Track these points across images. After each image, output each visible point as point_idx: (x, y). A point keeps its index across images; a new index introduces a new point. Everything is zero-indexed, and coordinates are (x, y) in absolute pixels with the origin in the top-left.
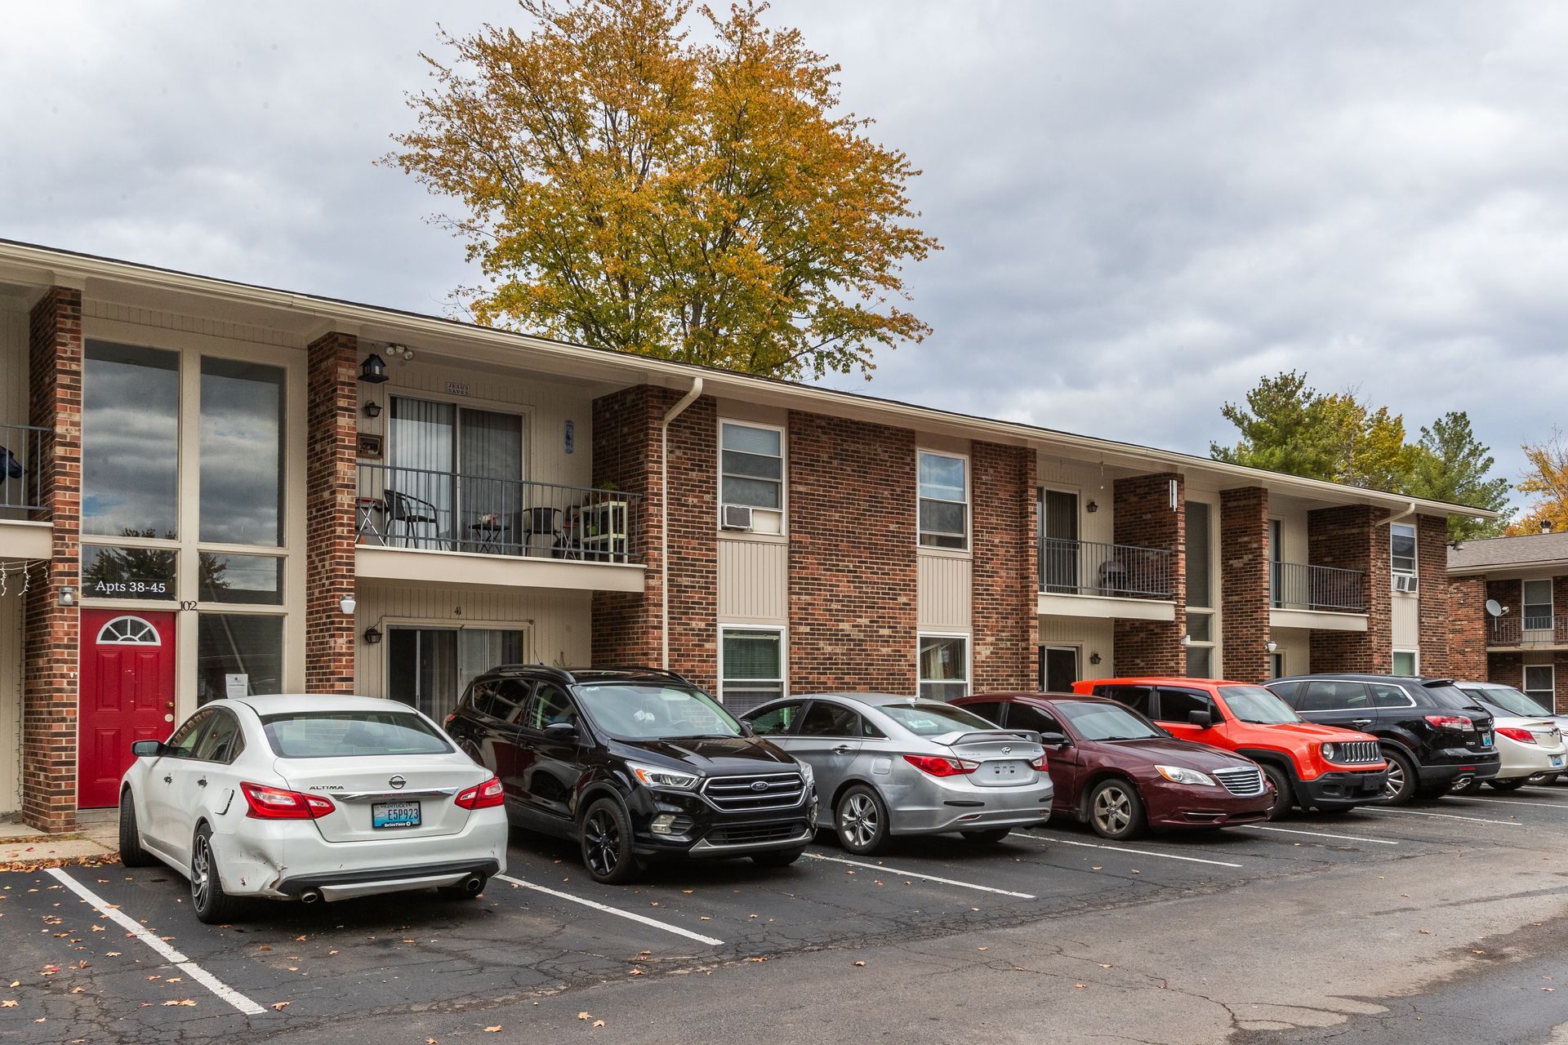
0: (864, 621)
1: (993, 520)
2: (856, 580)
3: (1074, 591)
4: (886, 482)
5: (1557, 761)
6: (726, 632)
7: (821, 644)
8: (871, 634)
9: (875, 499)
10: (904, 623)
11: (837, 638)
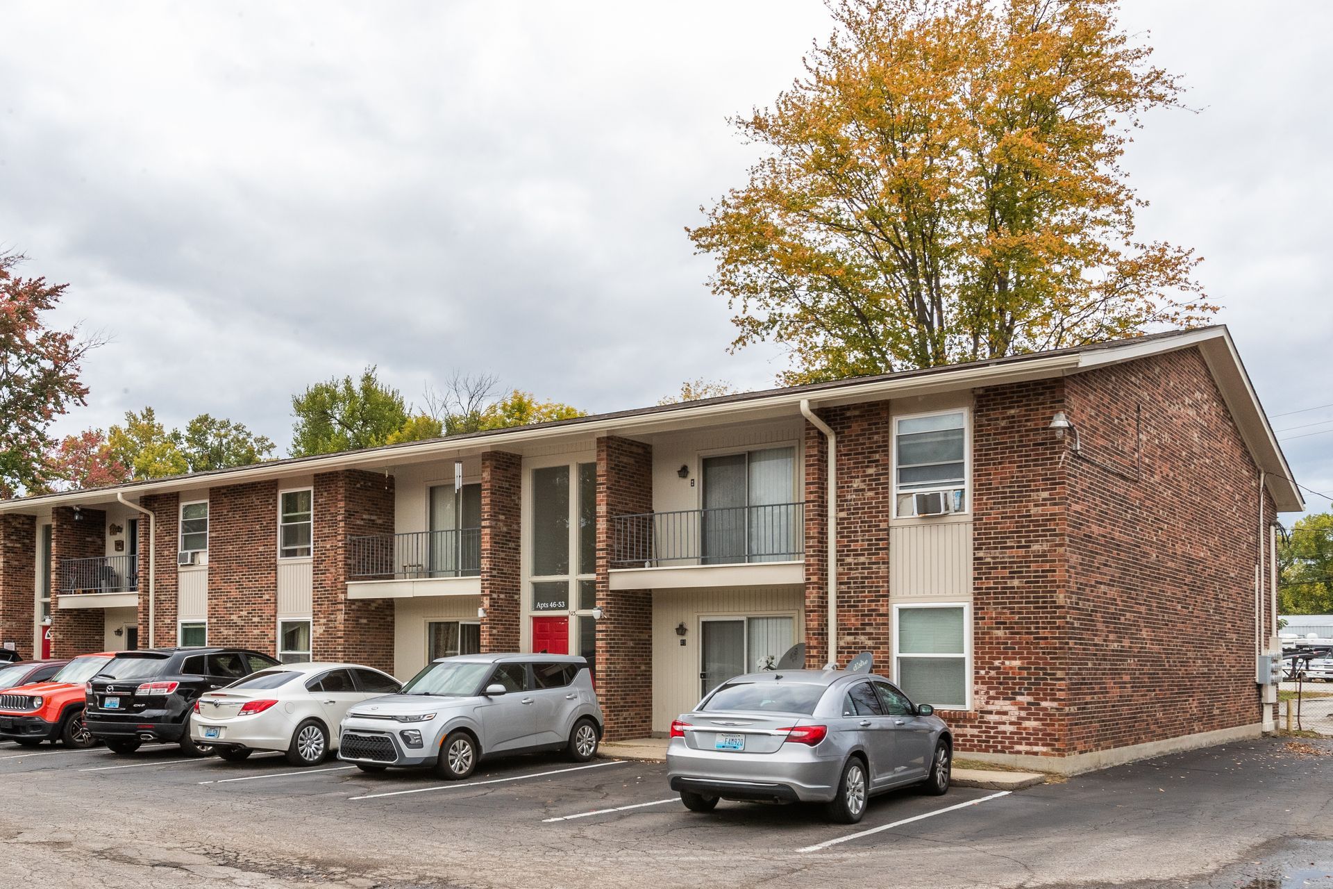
0: (244, 613)
1: (326, 531)
2: (240, 587)
3: (392, 577)
4: (258, 520)
5: (212, 732)
6: (183, 624)
7: (222, 629)
8: (247, 620)
9: (251, 532)
10: (268, 612)
11: (231, 625)
